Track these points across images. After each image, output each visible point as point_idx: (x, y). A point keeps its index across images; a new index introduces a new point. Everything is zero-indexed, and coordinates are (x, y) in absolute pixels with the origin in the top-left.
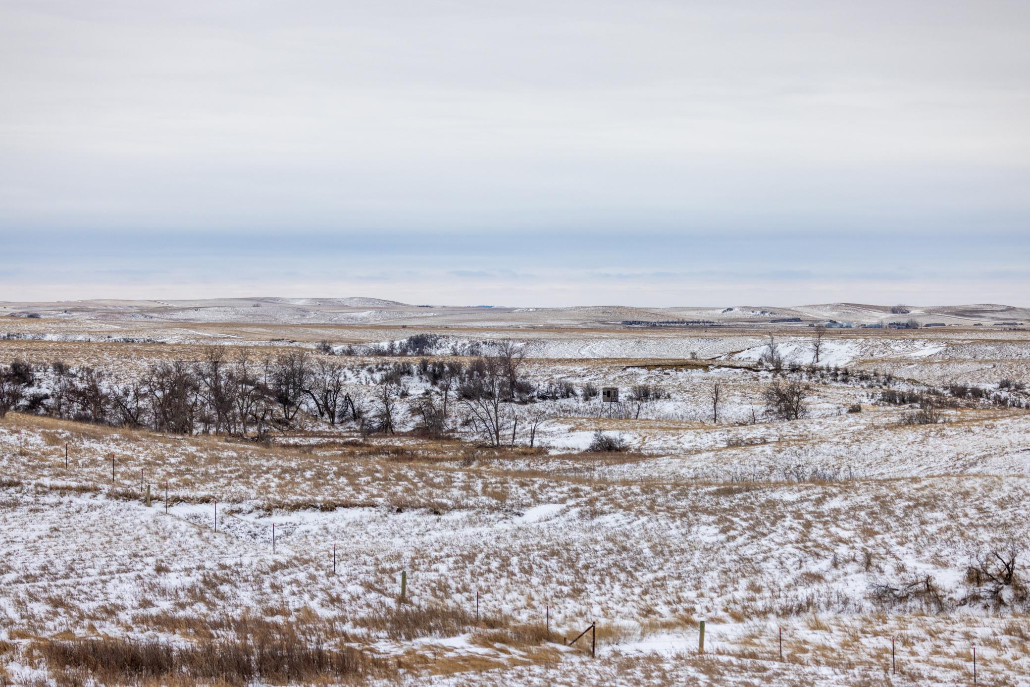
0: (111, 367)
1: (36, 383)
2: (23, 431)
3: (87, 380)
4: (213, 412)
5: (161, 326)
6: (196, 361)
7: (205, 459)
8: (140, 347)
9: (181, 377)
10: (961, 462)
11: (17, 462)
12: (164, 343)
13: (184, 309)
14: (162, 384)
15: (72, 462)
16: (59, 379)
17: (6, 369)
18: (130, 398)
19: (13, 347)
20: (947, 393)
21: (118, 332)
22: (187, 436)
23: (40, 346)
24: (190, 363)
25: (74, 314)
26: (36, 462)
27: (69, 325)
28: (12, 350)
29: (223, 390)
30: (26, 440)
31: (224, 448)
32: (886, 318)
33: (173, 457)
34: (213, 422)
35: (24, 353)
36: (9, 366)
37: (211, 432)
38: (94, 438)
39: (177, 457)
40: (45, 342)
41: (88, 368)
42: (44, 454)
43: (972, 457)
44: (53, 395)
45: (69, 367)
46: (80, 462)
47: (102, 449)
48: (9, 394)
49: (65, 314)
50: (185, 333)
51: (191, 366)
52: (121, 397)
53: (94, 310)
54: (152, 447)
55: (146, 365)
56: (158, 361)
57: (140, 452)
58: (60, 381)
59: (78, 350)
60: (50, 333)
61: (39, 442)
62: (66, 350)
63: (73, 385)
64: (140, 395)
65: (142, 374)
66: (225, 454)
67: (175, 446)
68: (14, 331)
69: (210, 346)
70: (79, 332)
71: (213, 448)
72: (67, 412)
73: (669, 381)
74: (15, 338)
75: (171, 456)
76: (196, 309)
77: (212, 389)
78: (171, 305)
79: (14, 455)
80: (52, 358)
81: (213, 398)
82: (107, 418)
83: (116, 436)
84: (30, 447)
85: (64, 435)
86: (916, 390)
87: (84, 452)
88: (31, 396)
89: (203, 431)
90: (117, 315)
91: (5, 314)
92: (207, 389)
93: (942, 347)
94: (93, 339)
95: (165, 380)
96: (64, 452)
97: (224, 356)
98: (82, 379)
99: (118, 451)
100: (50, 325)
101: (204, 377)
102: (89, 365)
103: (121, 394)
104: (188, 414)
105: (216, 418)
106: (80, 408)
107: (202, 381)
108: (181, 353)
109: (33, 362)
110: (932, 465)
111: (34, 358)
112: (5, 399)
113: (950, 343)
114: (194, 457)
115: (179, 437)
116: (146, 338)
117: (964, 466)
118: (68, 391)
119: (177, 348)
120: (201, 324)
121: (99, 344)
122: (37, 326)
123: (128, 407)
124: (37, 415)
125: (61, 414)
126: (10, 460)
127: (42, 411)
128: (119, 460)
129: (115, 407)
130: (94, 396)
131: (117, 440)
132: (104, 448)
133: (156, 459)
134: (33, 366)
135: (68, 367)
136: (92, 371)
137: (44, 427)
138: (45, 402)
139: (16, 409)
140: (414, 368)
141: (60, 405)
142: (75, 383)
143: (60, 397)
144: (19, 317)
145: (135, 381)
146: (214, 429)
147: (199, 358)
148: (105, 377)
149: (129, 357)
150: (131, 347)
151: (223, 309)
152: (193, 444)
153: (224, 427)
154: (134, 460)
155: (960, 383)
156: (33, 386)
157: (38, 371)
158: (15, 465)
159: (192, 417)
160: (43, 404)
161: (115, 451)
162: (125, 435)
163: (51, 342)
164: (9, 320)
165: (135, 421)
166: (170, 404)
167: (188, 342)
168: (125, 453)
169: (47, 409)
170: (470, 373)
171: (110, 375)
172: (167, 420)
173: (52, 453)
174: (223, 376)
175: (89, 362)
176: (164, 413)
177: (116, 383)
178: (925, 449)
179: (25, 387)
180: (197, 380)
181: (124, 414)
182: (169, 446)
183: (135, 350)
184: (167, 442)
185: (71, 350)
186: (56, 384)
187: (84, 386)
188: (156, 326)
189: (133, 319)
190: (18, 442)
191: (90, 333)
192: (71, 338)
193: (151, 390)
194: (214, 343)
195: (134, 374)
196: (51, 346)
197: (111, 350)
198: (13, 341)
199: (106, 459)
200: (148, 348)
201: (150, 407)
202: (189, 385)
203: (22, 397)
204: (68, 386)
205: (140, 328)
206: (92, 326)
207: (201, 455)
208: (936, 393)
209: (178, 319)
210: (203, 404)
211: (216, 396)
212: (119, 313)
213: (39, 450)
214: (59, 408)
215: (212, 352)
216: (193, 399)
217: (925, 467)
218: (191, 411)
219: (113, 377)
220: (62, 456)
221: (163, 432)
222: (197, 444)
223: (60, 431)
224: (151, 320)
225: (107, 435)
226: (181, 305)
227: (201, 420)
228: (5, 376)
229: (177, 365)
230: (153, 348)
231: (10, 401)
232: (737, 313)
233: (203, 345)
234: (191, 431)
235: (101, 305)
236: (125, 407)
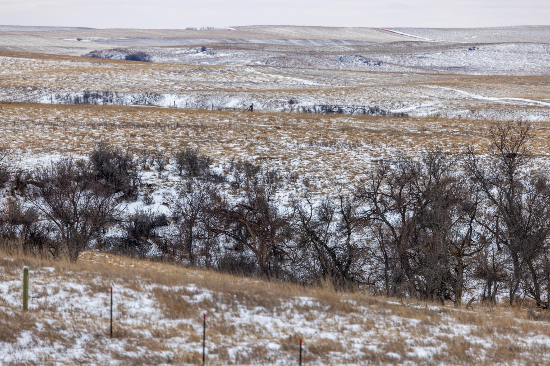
0: (296, 163)
1: (141, 193)
2: (117, 288)
3: (247, 189)
4: (505, 257)
5: (398, 80)
6: (470, 153)
7: (489, 351)
8: (355, 123)
9: (439, 184)
11: (102, 351)
12: (404, 116)
13: (446, 47)
14: (399, 199)
15: (215, 351)
16: (189, 186)
17: (80, 164)
18: (333, 227)
19: (96, 119)
21: (310, 91)
22: (449, 305)
23: (152, 118)
24: (458, 156)
25: (221, 54)
26: (142, 351)
27: (211, 77)
28: (94, 126)
29: (525, 213)
30: (120, 307)
31: (526, 330)
33: (423, 345)
34: (504, 277)
35: (119, 132)
36: (86, 159)
37: (500, 298)
38: (261, 303)
39: (431, 344)
40: (161, 110)
41: (248, 165)
42: (157, 334)
44: (176, 219)
45: (210, 161)
46: (231, 352)
47: (276, 326)
48: (86, 215)
49: (201, 54)
50: (449, 96)
51: (461, 162)
52: (316, 225)
53: (262, 47)
54: (380, 323)
55: (367, 159)
56: (391, 151)
57: (354, 334)
58: (190, 190)
59: (230, 126)
60: (172, 92)
61: (148, 310)
62: (204, 127)
63: (219, 200)
64: (354, 220)
65: (358, 178)
66: (530, 341)
67: (426, 322)
68: (98, 87)
69: (498, 123)
70: (232, 92)
71: (505, 329)
72: (205, 252)
74: (100, 101)
75: (417, 343)
76: (472, 46)
77: (502, 210)
78: (419, 38)
79: (97, 336)
80: (175, 143)
81: (503, 228)
82: (288, 267)
83: (306, 300)
84: (129, 321)
85: (199, 298)
87: (239, 332)
88: (131, 219)
89: (484, 298)
90: (309, 59)
91: (80, 53)
92: (492, 210)
94: (258, 106)
95: (405, 191)
96: (200, 331)
97: (527, 143)
98: (235, 186)
99: (310, 331)
100: (172, 76)
101: (486, 186)
102: (251, 158)
103: (315, 217)
104: (453, 261)
105: (509, 269)
106: (231, 245)
107: (482, 194)
108: (439, 135)
109: (136, 151)
111: (138, 142)
112: (78, 226)
114: (467, 345)
115: (435, 308)
116: (368, 104)
118: (207, 211)
119: (431, 125)
120: (480, 78)
121: (272, 117)
122: (145, 78)
123: (330, 244)
124: (143, 258)
125: (192, 258)
126: (89, 347)
127: (154, 250)
128: (312, 349)
129: (303, 244)
130: (260, 222)
131: (307, 308)
132: (281, 324)
133: (388, 349)
134: (135, 158)
135: (208, 162)
136: (257, 169)
137: (159, 281)
138: (159, 231)
139: (102, 246)
141: (190, 240)
142: (221, 193)
143: (190, 223)
144: (108, 59)
145: (345, 191)
146: (506, 293)
147: (477, 147)
148: (284, 182)
149: (333, 143)
150: (336, 121)
151: (526, 48)
152: (463, 320)
153: (528, 289)
154: (341, 350)
156: (135, 199)
157: (147, 169)
158: (99, 356)
159: (460, 268)
160: (154, 237)
161: (302, 331)
162: (323, 300)
163: (173, 110)
164: (88, 64)
165: (344, 273)
166: (415, 240)
167: (453, 114)
168: (324, 335)
169: (164, 247)
171: (294, 178)
172: (410, 272)
173: (174, 333)
174: (526, 184)
175: (250, 151)
176: (404, 258)
177: (306, 196)
179: (119, 200)
180: (471, 191)
181: (320, 257)
182: (414, 322)
183: (345, 129)
184: (410, 315)
185: (213, 127)
186: (182, 195)
187: (239, 200)
188: (387, 81)
189: (342, 66)
190: (105, 311)
191: (253, 93)
192: (212, 103)
193: (376, 211)
194: (508, 117)
195: (343, 178)
196: (173, 118)
197: (296, 128)
198: (96, 108)
199: (285, 348)
200: (371, 125)
201: (375, 245)
202: (455, 201)
203: (114, 221)
204: (208, 201)
205: (355, 85)
206: (258, 79)
207: (480, 341)
209: (432, 67)
210: (484, 241)
211: (510, 224)
212: (312, 53)
213: (149, 326)
214: (189, 246)
215: (503, 135)
216: (464, 231)
218: (460, 254)
219: (299, 183)
220: (194, 339)
221: (401, 296)
222: (471, 320)
223: (191, 288)
224: (377, 68)
225: (287, 298)
226: (441, 39)
227: (481, 274)
228: (79, 179)
229: (430, 160)
230: (383, 124)
231: (89, 229)
233: (485, 121)
234: (459, 296)
235: (278, 36)
236: (323, 244)
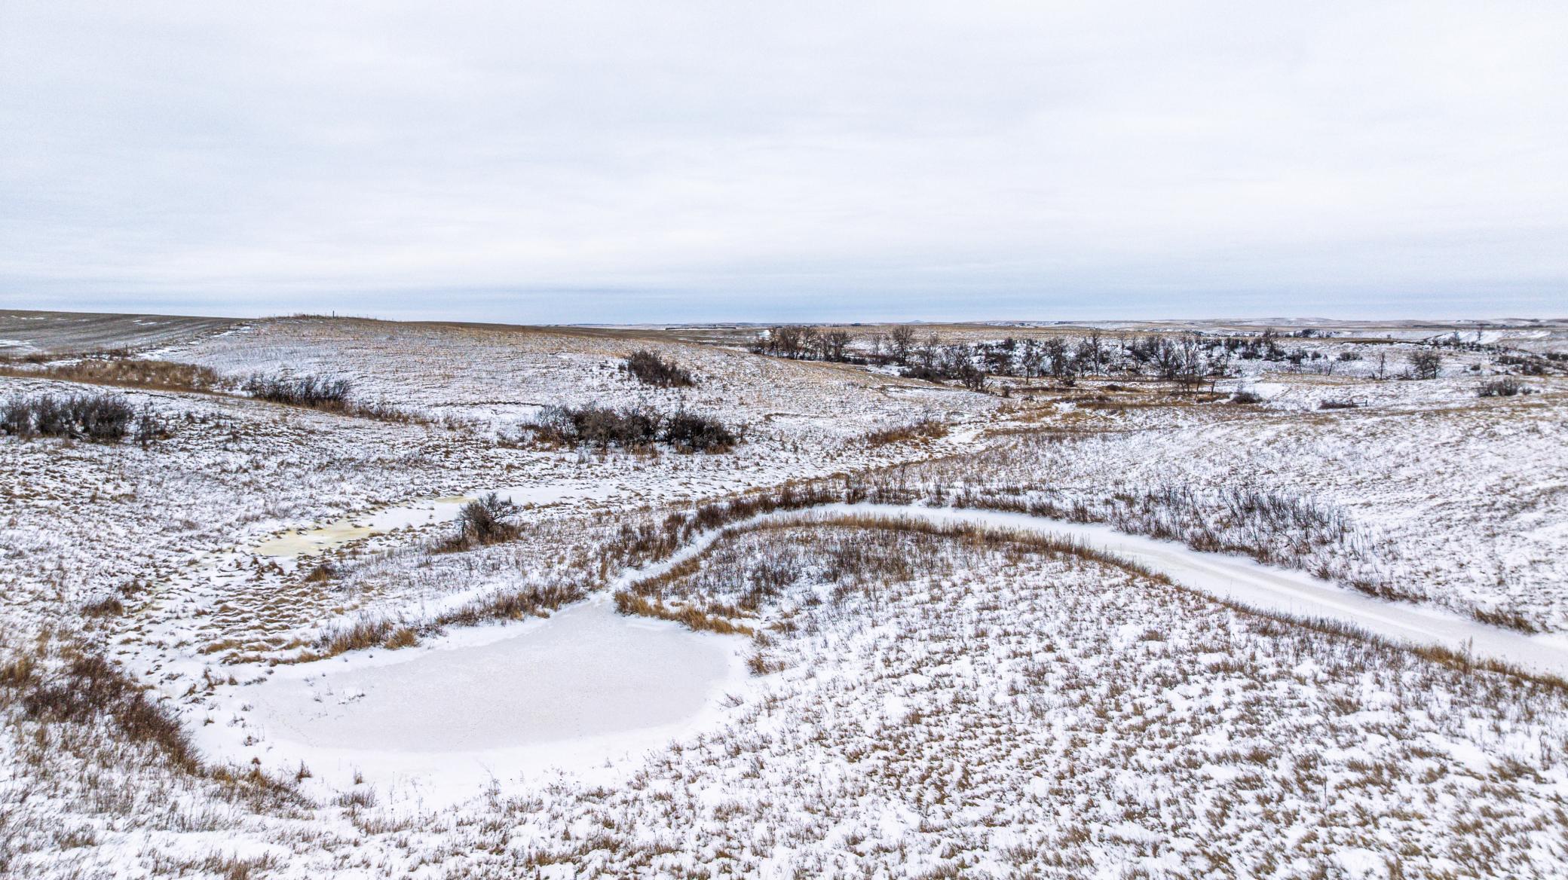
10: (1506, 498)
20: (1545, 358)
32: (1528, 324)
43: (1528, 489)
73: (1366, 350)
86: (1524, 356)
93: (1549, 333)
110: (1452, 499)
113: (1553, 332)
117: (1511, 506)
140: (1223, 342)
155: (1554, 352)
170: (1253, 345)
178: (1456, 459)
208: (1537, 357)
217: (1440, 501)
232: (1462, 322)
